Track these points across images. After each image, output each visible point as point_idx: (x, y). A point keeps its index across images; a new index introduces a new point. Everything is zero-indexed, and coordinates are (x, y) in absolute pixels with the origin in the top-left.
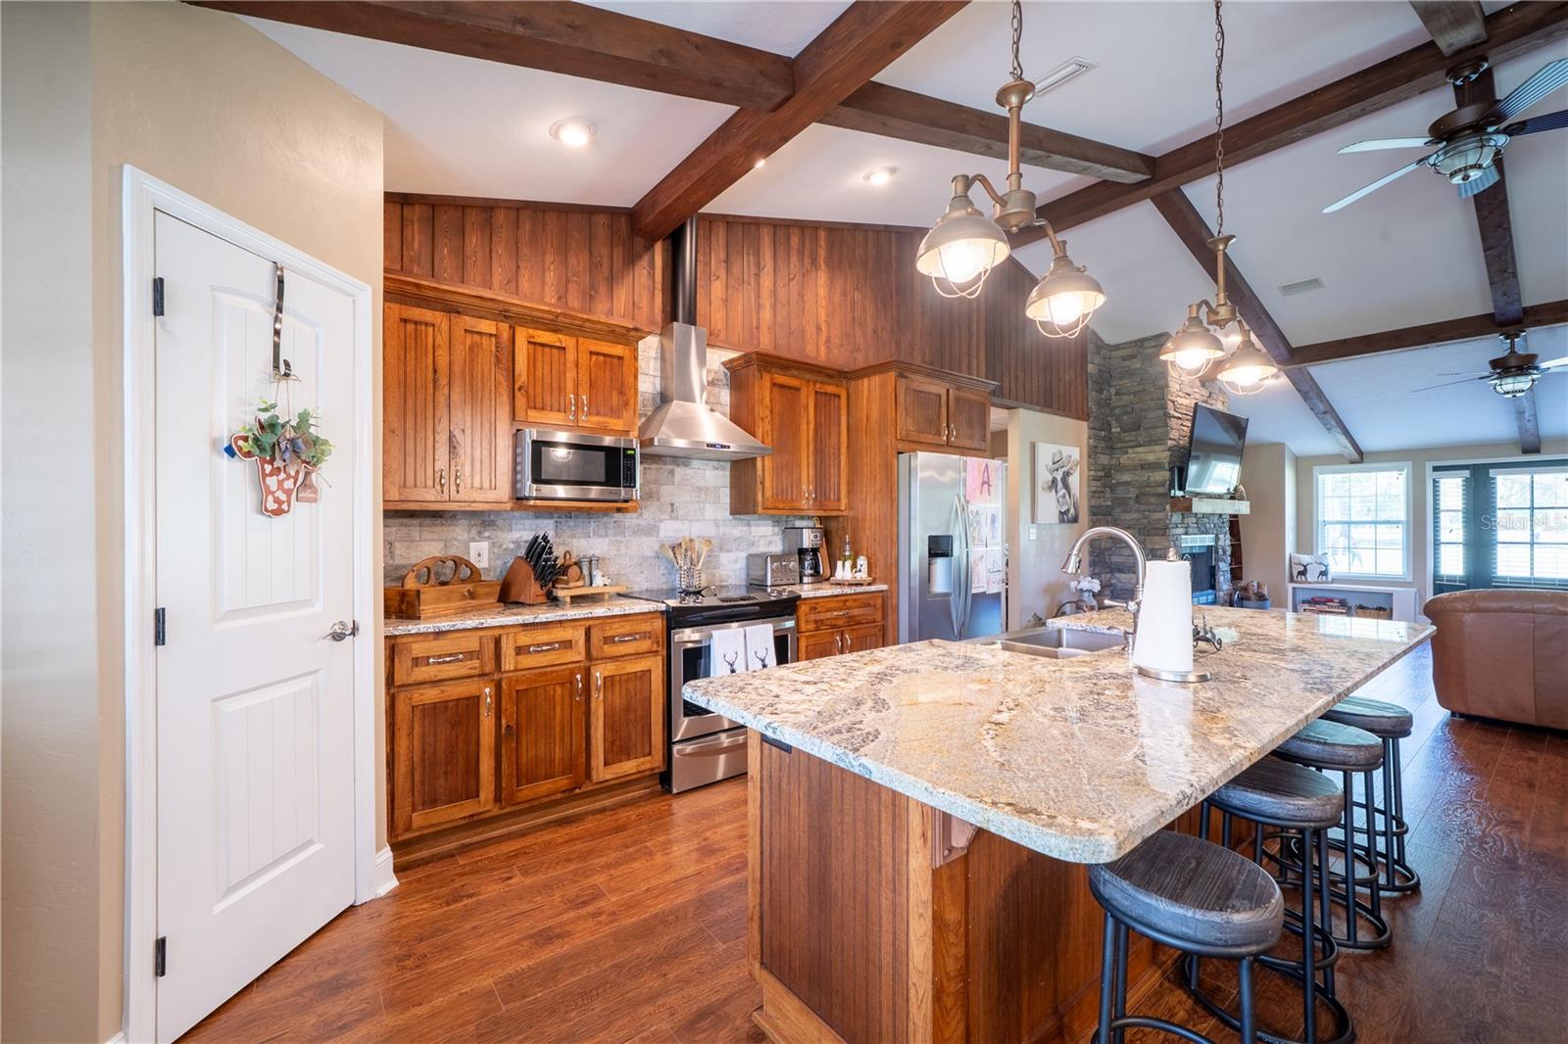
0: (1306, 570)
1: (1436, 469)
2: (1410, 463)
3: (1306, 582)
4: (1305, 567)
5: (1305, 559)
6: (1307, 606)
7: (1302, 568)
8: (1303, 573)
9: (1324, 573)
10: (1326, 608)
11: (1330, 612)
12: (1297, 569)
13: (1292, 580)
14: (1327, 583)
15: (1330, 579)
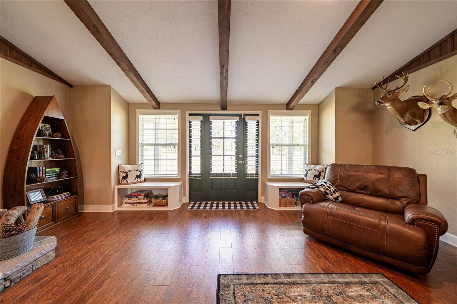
0: (127, 175)
1: (190, 115)
2: (180, 110)
3: (127, 184)
4: (127, 173)
5: (128, 168)
6: (127, 200)
7: (125, 175)
8: (125, 178)
9: (139, 176)
10: (137, 200)
11: (139, 203)
12: (122, 175)
13: (119, 183)
14: (141, 182)
15: (143, 179)
